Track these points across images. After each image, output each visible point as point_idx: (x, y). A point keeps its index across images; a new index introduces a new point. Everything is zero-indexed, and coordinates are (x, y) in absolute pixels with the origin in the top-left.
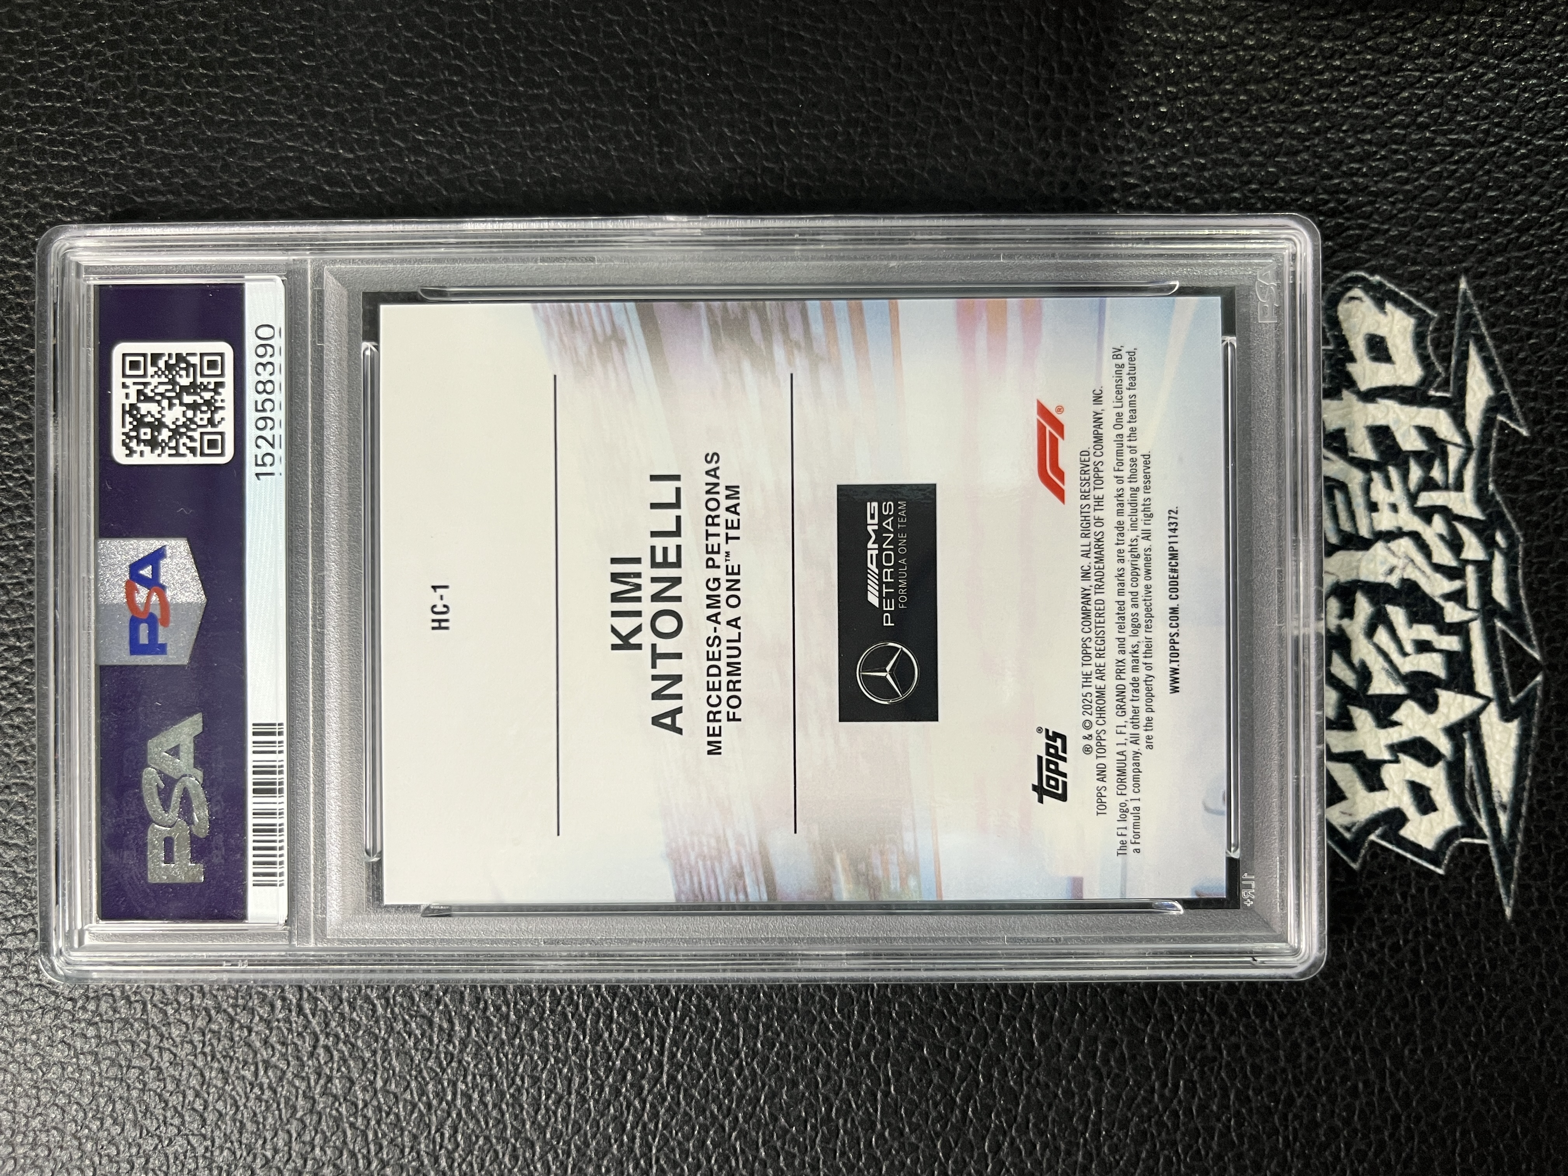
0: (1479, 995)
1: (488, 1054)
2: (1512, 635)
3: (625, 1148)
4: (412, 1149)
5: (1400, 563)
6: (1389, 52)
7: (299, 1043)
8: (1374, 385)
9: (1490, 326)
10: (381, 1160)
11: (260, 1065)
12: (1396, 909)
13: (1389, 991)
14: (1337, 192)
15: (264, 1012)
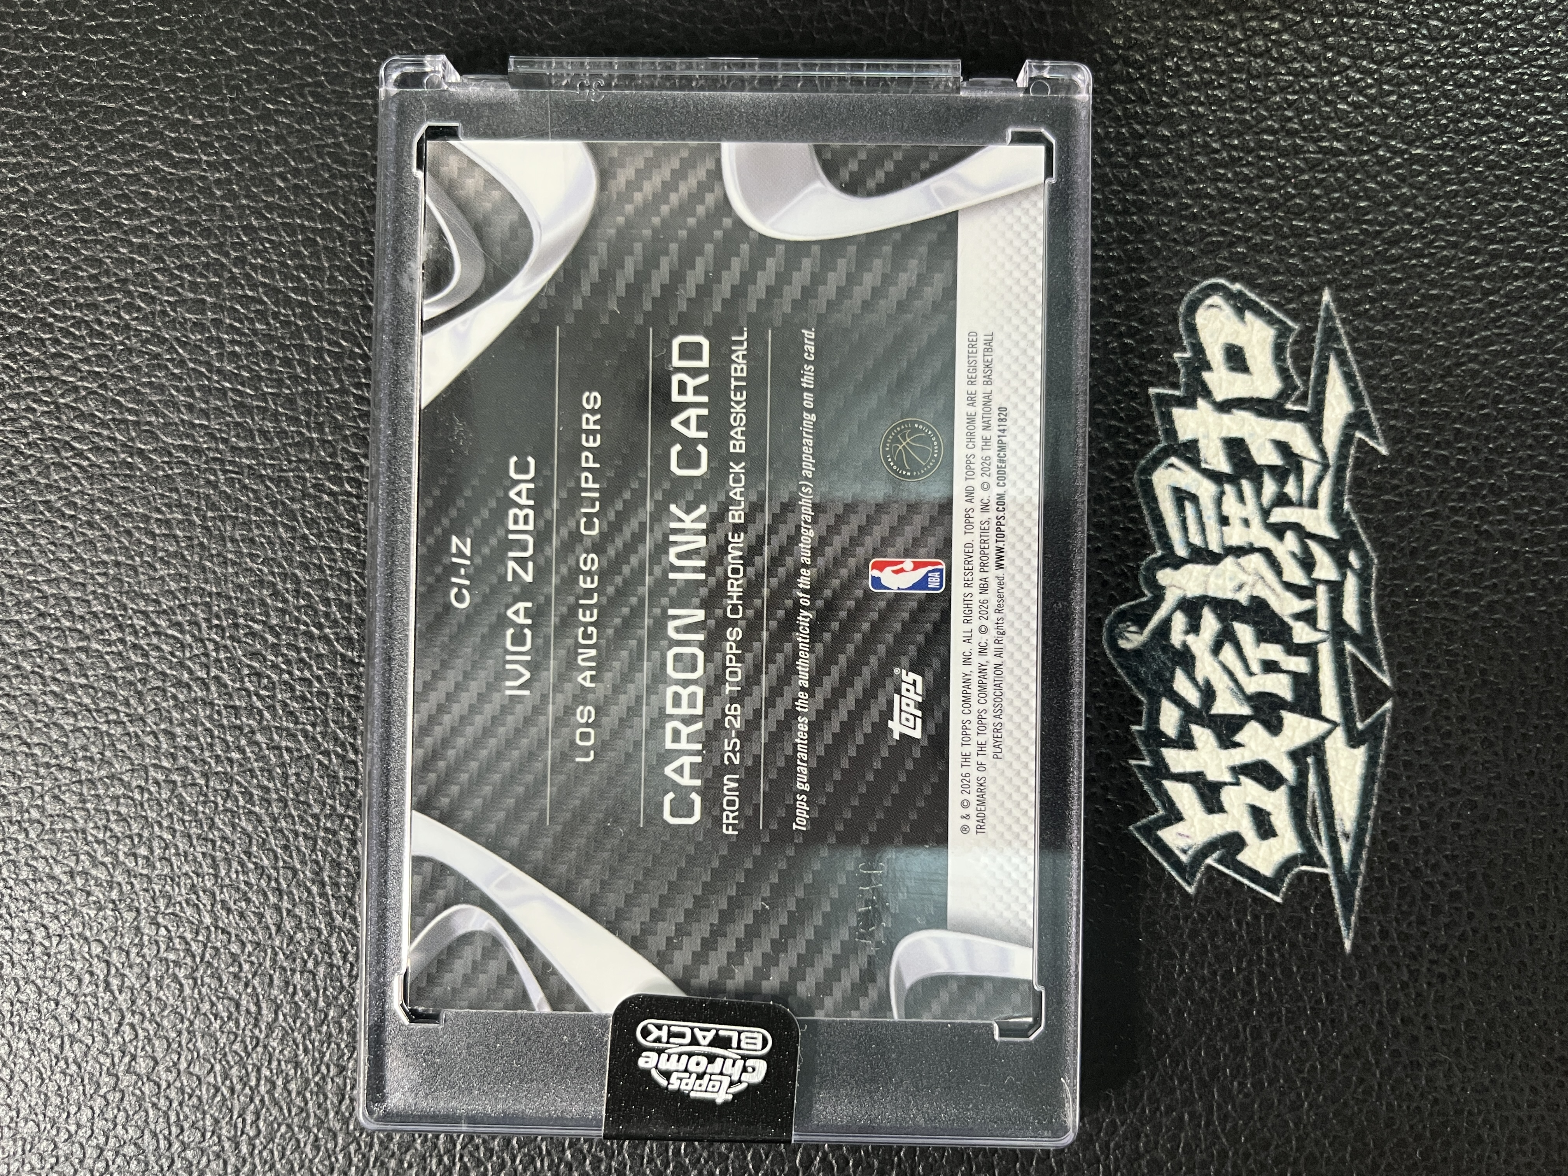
0: (1313, 1030)
1: (294, 1041)
2: (1362, 659)
3: (429, 1144)
4: (213, 1132)
5: (1249, 579)
6: (1260, 55)
7: (105, 1018)
8: (1230, 397)
9: (1352, 341)
10: (183, 1143)
11: (66, 1039)
12: (1230, 936)
13: (1219, 1020)
14: (1199, 197)
15: (72, 986)
